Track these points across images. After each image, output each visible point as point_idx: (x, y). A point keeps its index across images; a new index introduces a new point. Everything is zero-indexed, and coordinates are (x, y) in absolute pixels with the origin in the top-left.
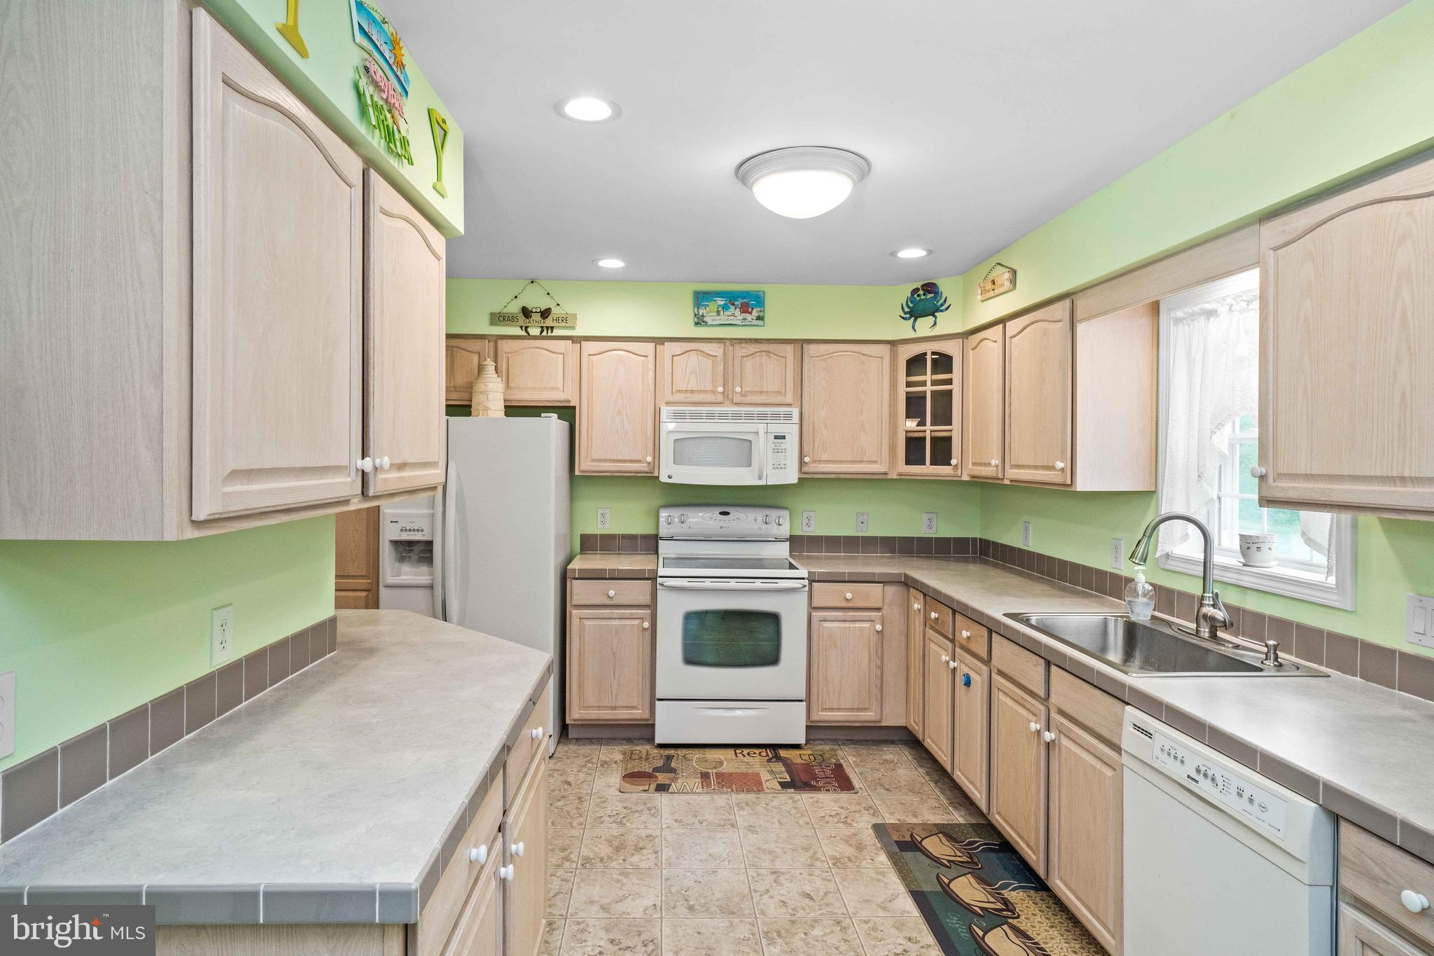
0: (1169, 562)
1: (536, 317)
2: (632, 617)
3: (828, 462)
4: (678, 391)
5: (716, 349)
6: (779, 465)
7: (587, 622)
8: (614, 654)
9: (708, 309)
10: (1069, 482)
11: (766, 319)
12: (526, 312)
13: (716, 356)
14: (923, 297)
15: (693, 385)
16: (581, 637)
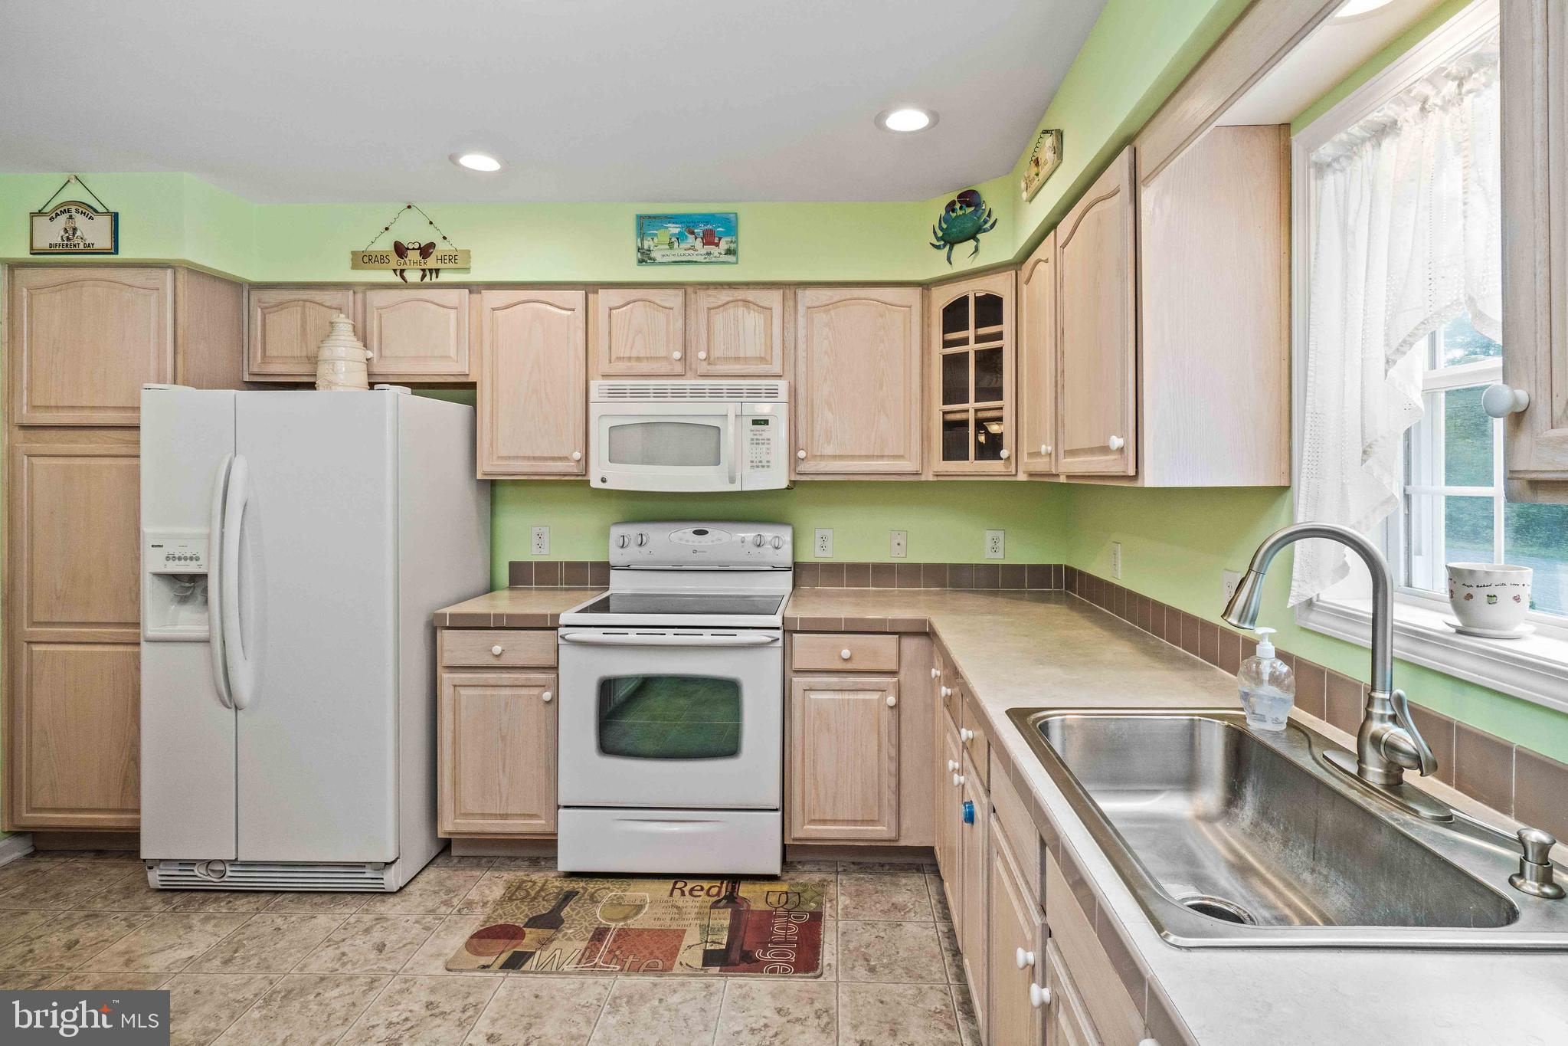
0: (1313, 616)
1: (414, 255)
2: (529, 684)
3: (834, 457)
4: (619, 359)
5: (674, 299)
6: (761, 462)
7: (464, 692)
8: (503, 738)
9: (656, 240)
10: (1132, 472)
11: (740, 253)
12: (400, 250)
13: (671, 309)
14: (960, 212)
15: (639, 350)
16: (455, 711)
